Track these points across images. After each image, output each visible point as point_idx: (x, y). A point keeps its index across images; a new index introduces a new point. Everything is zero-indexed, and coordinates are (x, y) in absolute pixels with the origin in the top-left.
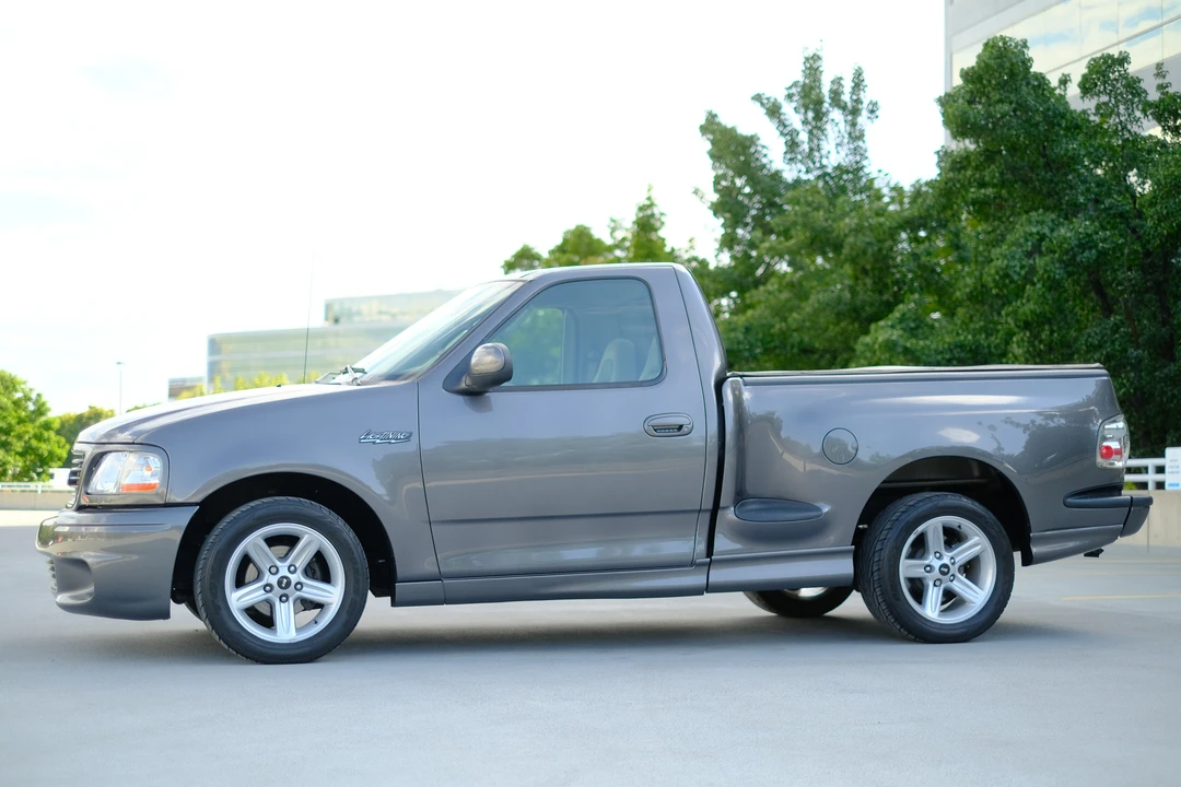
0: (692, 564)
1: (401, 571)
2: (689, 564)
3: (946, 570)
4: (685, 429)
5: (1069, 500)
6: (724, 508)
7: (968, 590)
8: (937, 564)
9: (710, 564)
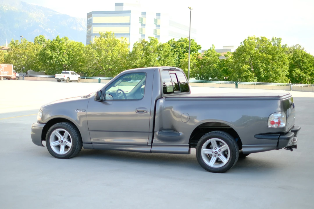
0: (147, 145)
1: (83, 141)
2: (146, 145)
3: (217, 153)
4: (145, 112)
5: (256, 136)
6: (156, 132)
7: (223, 159)
8: (214, 151)
9: (152, 146)
